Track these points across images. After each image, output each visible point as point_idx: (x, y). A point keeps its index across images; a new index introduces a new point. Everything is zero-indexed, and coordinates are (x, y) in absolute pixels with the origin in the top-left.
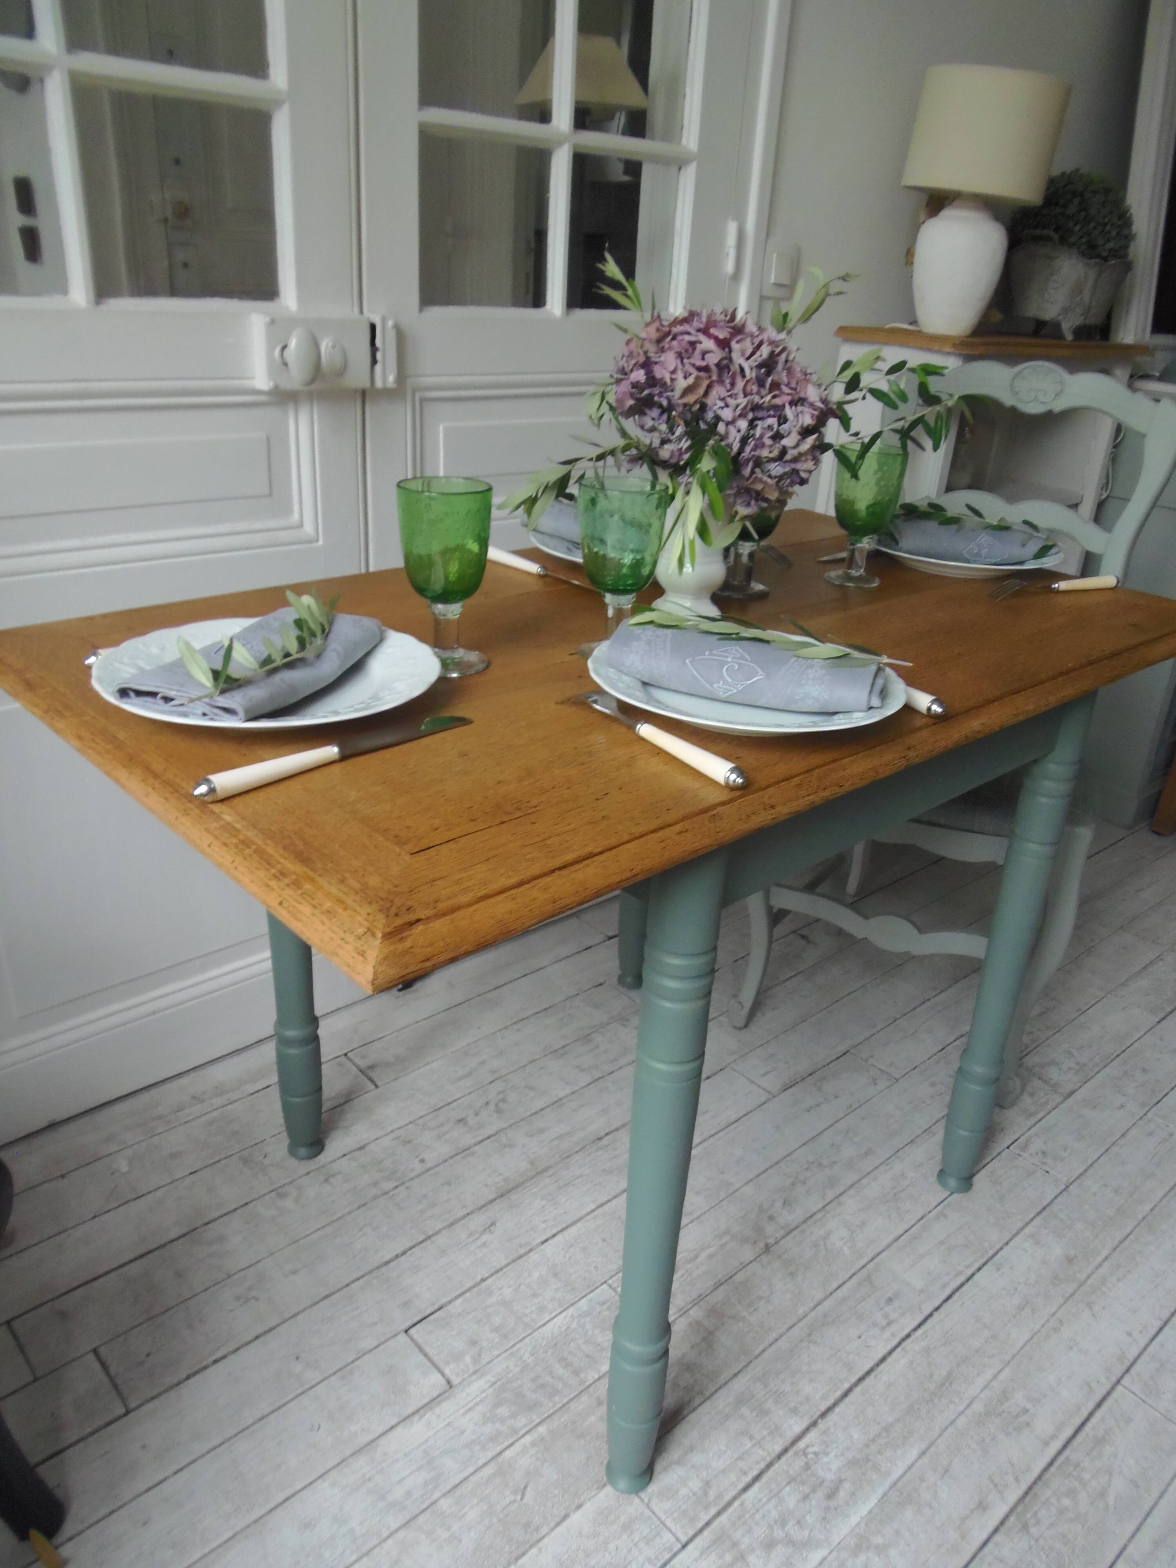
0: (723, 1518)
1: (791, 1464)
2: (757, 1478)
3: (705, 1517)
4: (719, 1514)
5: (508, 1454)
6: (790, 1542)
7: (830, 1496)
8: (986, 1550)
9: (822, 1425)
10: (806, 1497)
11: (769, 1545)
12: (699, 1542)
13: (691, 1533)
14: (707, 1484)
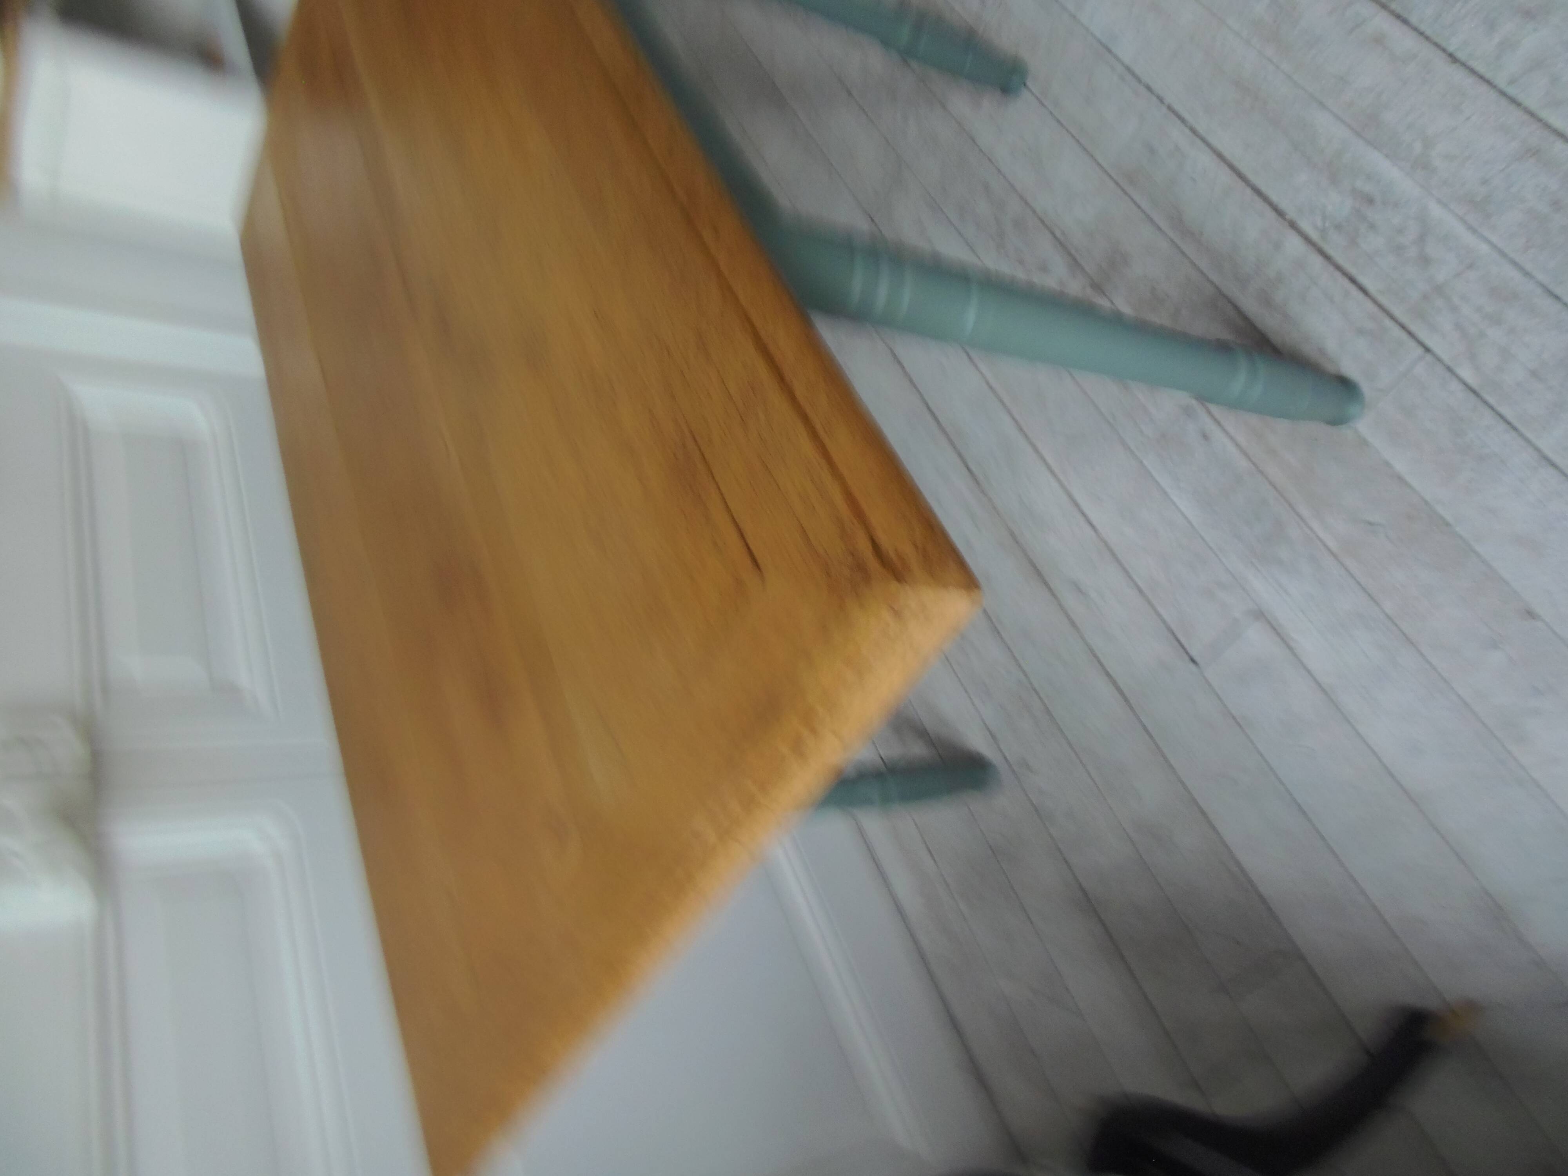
0: (1397, 312)
1: (1335, 247)
2: (1353, 281)
3: (1397, 332)
4: (1392, 317)
5: (1332, 544)
6: (1421, 239)
7: (1370, 201)
8: (1428, 32)
9: (1291, 214)
10: (1372, 226)
11: (1425, 261)
12: (1422, 335)
13: (1412, 344)
14: (1361, 332)
